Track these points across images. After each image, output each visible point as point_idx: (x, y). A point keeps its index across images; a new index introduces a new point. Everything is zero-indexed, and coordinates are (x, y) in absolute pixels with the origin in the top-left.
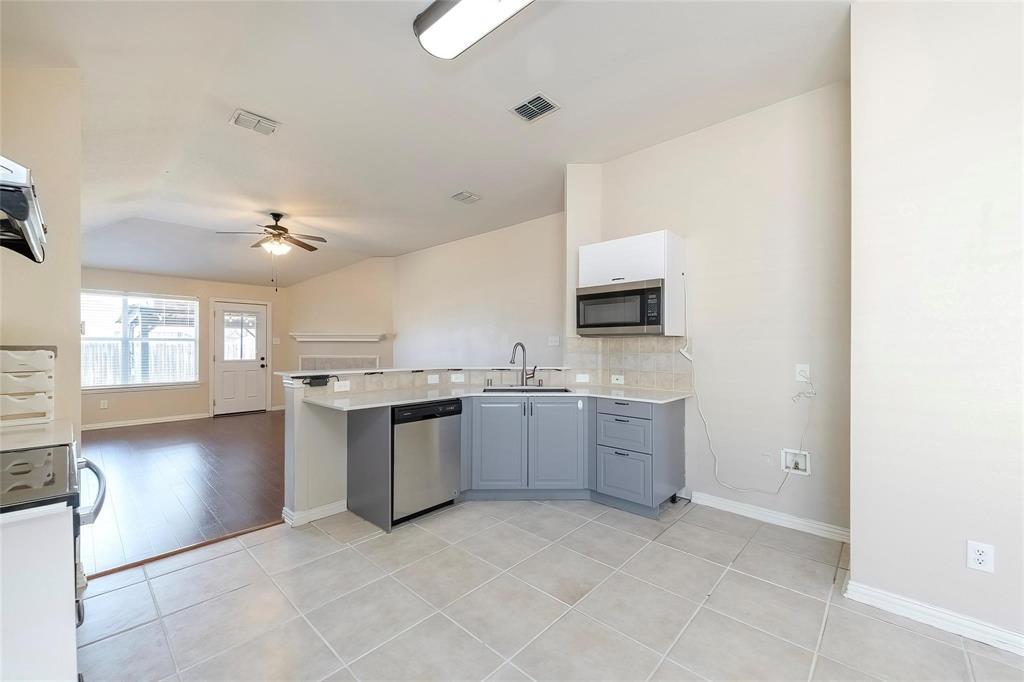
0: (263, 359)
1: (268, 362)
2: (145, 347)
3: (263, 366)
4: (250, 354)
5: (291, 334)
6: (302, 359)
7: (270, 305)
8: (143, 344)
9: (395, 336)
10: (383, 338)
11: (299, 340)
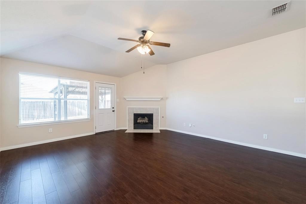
0: (113, 108)
1: (115, 109)
2: (66, 103)
3: (113, 111)
4: (108, 106)
5: (124, 97)
6: (129, 108)
7: (115, 84)
8: (65, 101)
9: (167, 98)
10: (162, 99)
11: (127, 100)
